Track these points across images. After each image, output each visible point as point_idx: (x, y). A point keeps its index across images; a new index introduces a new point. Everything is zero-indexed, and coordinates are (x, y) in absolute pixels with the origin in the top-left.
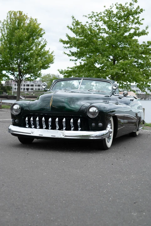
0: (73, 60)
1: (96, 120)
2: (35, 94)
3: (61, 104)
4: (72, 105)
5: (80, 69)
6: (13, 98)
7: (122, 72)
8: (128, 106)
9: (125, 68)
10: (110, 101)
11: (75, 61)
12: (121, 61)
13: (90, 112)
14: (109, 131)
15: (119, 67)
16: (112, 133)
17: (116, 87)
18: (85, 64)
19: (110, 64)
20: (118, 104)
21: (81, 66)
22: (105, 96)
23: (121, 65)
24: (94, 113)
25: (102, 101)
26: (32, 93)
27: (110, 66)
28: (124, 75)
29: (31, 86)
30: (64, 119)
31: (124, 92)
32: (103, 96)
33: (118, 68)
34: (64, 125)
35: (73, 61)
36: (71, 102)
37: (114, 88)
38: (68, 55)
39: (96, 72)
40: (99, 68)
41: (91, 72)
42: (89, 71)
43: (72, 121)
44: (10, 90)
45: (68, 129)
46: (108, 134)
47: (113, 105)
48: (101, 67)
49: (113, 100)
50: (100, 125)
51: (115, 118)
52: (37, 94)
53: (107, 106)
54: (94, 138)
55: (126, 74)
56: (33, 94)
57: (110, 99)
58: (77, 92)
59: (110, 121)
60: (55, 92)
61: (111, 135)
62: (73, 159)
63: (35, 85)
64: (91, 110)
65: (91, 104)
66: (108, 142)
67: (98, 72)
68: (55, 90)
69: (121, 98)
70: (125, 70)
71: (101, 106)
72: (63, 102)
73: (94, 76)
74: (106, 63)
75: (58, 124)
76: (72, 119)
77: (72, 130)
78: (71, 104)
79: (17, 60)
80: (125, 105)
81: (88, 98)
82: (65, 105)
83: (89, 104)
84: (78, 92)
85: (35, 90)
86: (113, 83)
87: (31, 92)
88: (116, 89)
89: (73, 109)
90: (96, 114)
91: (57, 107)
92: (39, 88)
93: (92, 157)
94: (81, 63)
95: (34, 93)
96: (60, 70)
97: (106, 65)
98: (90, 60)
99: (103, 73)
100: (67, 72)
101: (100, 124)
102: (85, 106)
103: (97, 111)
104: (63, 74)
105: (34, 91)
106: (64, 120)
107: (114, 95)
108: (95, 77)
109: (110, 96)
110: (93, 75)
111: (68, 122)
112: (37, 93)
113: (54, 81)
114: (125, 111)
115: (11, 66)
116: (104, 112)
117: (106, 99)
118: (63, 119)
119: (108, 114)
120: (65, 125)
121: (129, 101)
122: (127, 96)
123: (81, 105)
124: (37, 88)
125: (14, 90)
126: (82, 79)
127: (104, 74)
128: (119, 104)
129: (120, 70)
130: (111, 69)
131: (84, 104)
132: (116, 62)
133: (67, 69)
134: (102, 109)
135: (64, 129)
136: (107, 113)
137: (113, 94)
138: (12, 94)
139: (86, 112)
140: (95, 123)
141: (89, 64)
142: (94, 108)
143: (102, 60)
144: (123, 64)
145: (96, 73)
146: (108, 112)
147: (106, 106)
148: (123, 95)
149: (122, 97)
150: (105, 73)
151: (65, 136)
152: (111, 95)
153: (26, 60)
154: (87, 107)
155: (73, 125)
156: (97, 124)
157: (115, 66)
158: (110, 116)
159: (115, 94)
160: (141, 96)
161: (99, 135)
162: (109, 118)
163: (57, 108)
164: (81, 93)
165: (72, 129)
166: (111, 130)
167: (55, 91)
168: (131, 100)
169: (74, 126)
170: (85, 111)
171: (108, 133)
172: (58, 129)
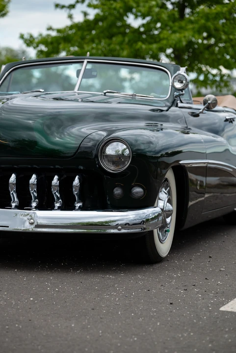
0: (63, 7)
1: (126, 179)
3: (25, 135)
4: (55, 137)
5: (86, 33)
7: (205, 38)
8: (220, 139)
9: (212, 27)
10: (165, 125)
11: (68, 10)
12: (202, 7)
13: (107, 156)
14: (162, 210)
15: (196, 26)
16: (171, 215)
17: (182, 82)
18: (98, 19)
19: (169, 17)
20: (188, 133)
21: (87, 22)
22: (153, 110)
23: (202, 17)
24: (118, 159)
25: (143, 124)
27: (171, 23)
28: (209, 47)
30: (34, 176)
31: (207, 97)
32: (145, 109)
33: (193, 29)
34: (34, 193)
35: (64, 9)
36: (54, 129)
37: (178, 85)
39: (129, 41)
40: (139, 27)
41: (117, 39)
42: (111, 37)
43: (55, 181)
45: (46, 204)
46: (160, 218)
47: (176, 134)
48: (143, 25)
49: (176, 119)
50: (137, 193)
51: (181, 172)
53: (157, 138)
54: (119, 230)
55: (216, 44)
57: (166, 119)
58: (69, 98)
59: (166, 180)
60: (8, 99)
61: (168, 220)
62: (59, 291)
64: (111, 150)
65: (111, 132)
66: (161, 241)
67: (136, 42)
68: (6, 95)
69: (197, 115)
70: (213, 32)
71: (140, 138)
72: (30, 128)
73: (125, 53)
74: (158, 14)
75: (17, 192)
76: (56, 177)
77: (56, 208)
78: (52, 134)
80: (210, 136)
81: (103, 117)
82: (37, 136)
83: (105, 134)
84: (73, 97)
86: (175, 72)
88: (182, 90)
89: (56, 148)
90: (124, 163)
91: (13, 141)
93: (113, 286)
94: (85, 14)
96: (26, 36)
97: (158, 20)
98: (112, 4)
99: (151, 43)
100: (45, 41)
101: (138, 190)
102: (93, 140)
103: (127, 152)
104: (35, 48)
106: (33, 179)
107: (177, 106)
108: (129, 57)
109: (165, 109)
110: (123, 49)
111: (44, 186)
113: (4, 67)
114: (208, 152)
116: (149, 154)
117: (156, 118)
118: (30, 177)
119: (159, 160)
120: (36, 194)
121: (223, 123)
122: (216, 109)
123: (81, 136)
126: (86, 61)
127: (154, 46)
128: (191, 131)
129: (200, 32)
130: (174, 32)
131: (89, 132)
132: (188, 11)
133: (45, 33)
134: (142, 147)
135: (34, 204)
136: (158, 158)
137: (174, 103)
139: (97, 156)
140: (121, 187)
141: (111, 19)
142: (120, 144)
143: (147, 5)
144: (207, 17)
145: (131, 43)
146: (159, 155)
147: (153, 140)
148: (202, 107)
149: (202, 113)
150: (156, 42)
151: (38, 226)
152: (170, 108)
154: (98, 141)
155: (60, 193)
156: (127, 191)
157: (183, 23)
158: (166, 166)
159: (180, 105)
161: (135, 222)
162: (164, 171)
163: (11, 144)
164: (82, 101)
165: (57, 205)
166: (169, 207)
167: (8, 97)
168: (226, 120)
169: (62, 197)
170: (94, 152)
171: (159, 215)
172: (17, 207)
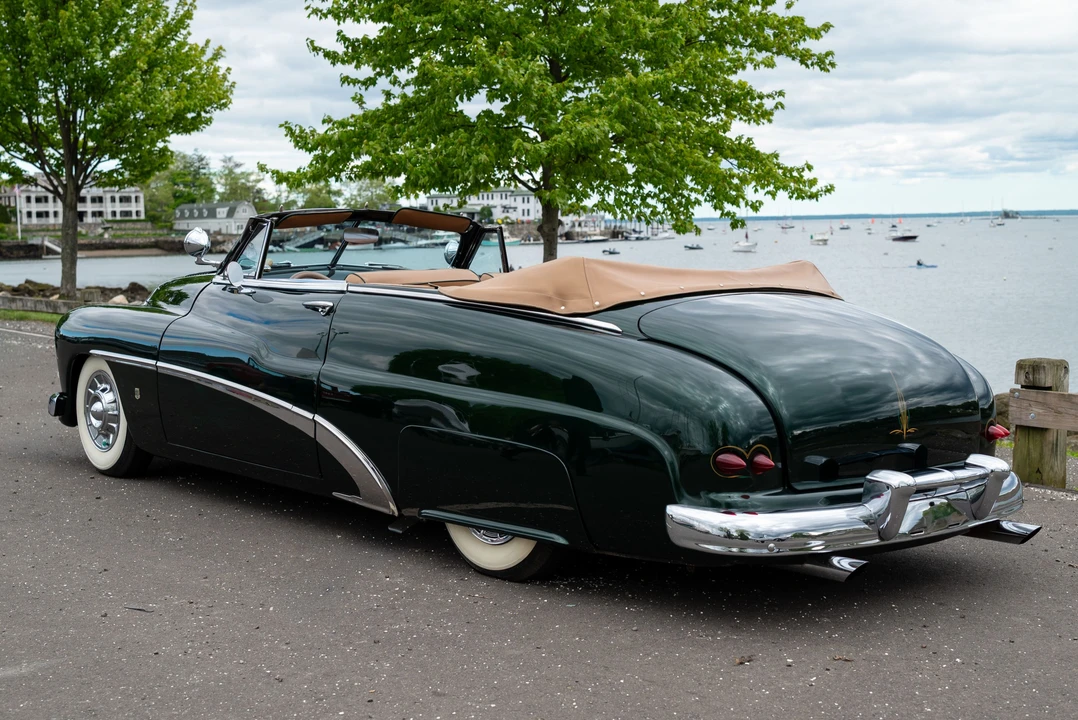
2: (112, 233)
6: (22, 253)
21: (389, 110)
26: (100, 231)
29: (94, 200)
38: (327, 55)
40: (479, 117)
44: (8, 221)
52: (119, 233)
56: (102, 235)
63: (108, 196)
79: (55, 91)
85: (110, 218)
87: (96, 225)
92: (126, 207)
94: (388, 96)
95: (106, 229)
105: (108, 221)
112: (120, 229)
115: (25, 120)
124: (119, 207)
125: (25, 220)
138: (19, 235)
153: (97, 87)
160: (522, 229)
